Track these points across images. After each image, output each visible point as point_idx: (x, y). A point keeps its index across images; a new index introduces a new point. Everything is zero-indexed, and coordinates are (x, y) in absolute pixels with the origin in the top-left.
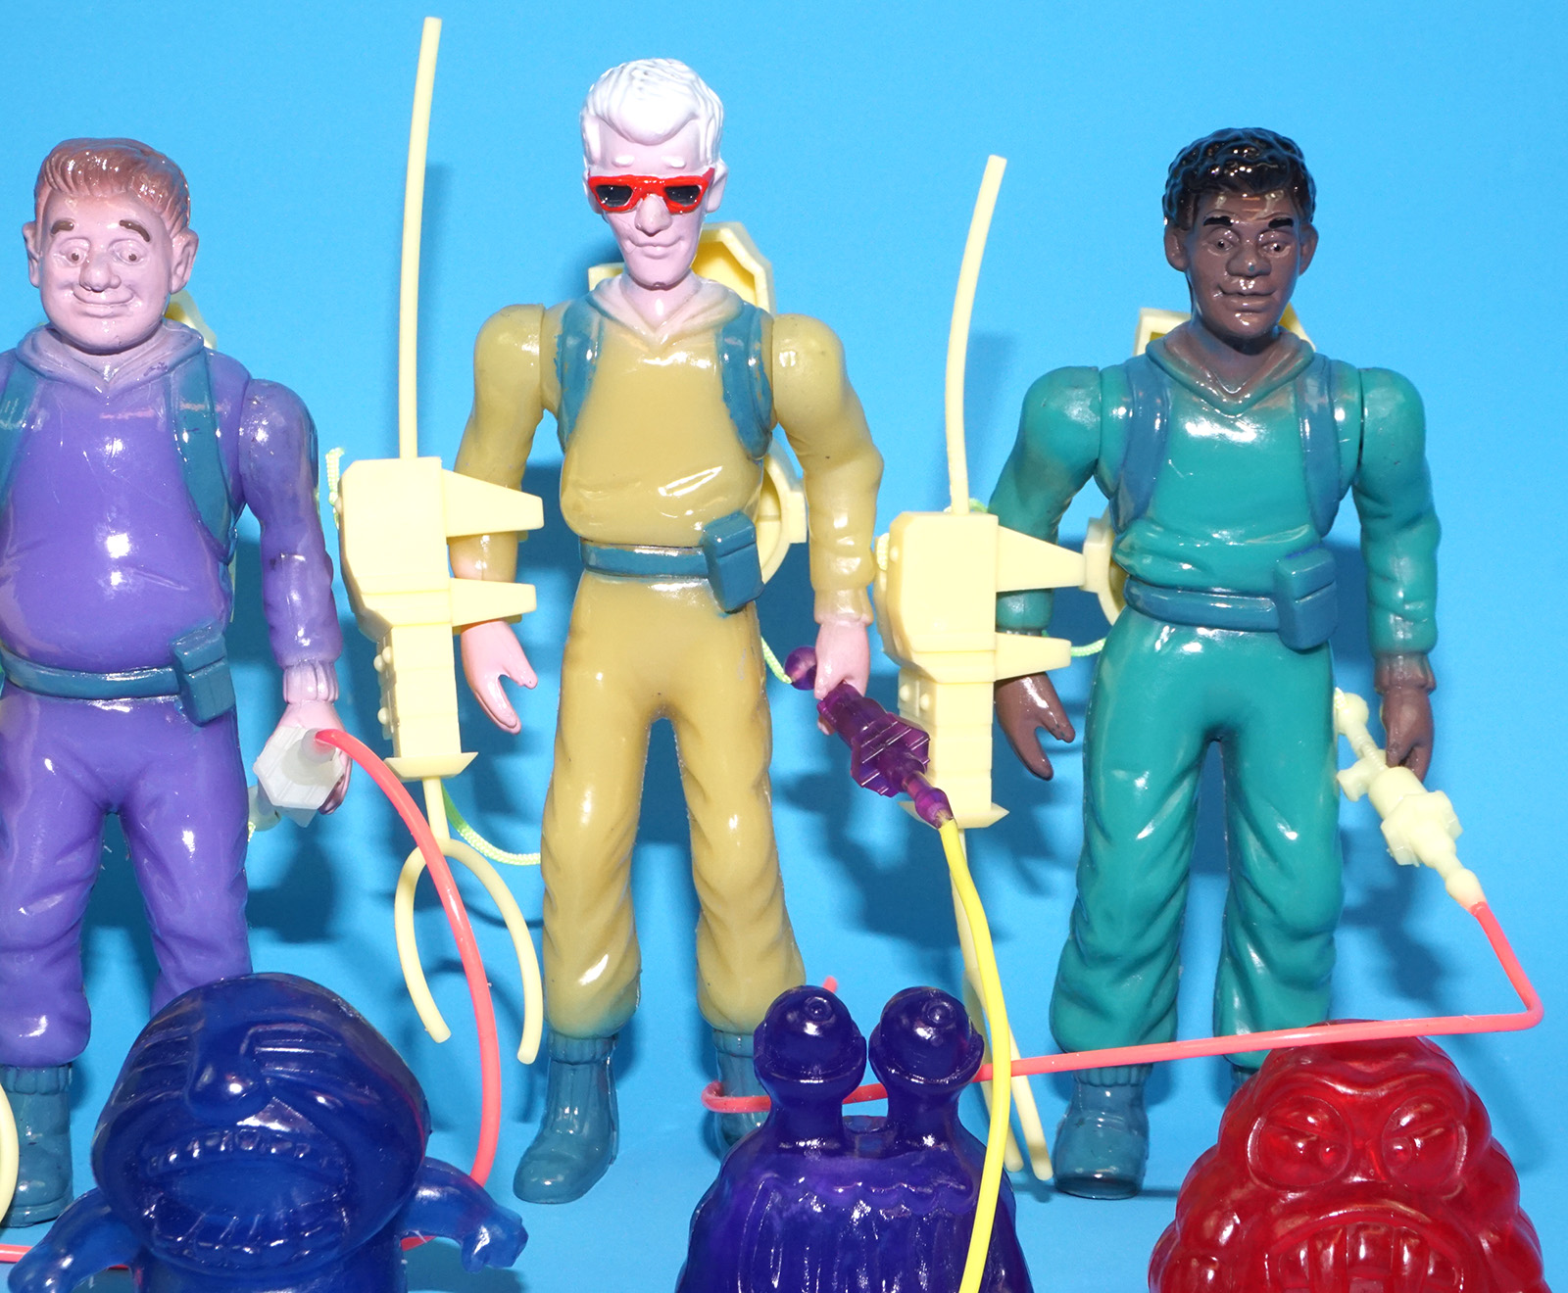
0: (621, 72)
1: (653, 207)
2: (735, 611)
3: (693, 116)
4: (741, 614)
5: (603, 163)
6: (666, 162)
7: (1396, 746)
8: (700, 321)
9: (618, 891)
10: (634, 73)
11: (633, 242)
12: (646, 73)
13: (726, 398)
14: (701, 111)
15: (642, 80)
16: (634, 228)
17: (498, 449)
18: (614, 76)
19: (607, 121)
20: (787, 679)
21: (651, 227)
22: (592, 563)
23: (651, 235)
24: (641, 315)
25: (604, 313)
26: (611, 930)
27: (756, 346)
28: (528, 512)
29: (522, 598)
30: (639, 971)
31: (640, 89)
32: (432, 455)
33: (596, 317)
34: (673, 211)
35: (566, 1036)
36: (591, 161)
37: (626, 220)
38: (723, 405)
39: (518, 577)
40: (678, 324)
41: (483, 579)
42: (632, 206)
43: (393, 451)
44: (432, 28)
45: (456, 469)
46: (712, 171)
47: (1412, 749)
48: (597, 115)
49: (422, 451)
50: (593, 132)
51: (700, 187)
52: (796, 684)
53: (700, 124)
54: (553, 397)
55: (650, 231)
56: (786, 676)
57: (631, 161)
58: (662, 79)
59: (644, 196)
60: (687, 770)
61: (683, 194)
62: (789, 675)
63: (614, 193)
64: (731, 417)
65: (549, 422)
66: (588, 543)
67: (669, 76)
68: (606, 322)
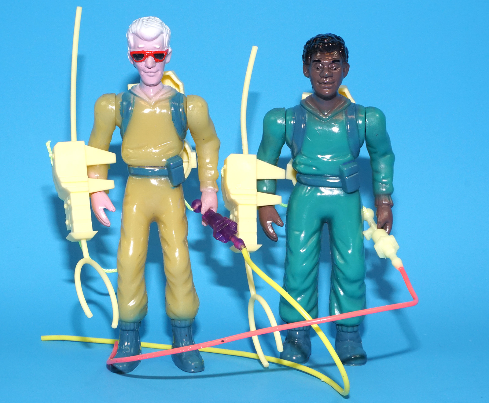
0: (139, 20)
1: (150, 60)
2: (176, 187)
3: (162, 33)
4: (178, 188)
5: (135, 47)
6: (154, 46)
7: (380, 222)
8: (164, 96)
9: (141, 276)
10: (144, 20)
11: (144, 72)
12: (147, 20)
13: (173, 120)
14: (164, 31)
15: (146, 22)
16: (144, 67)
17: (102, 138)
18: (137, 21)
19: (136, 34)
20: (192, 210)
21: (150, 66)
22: (132, 173)
23: (150, 69)
24: (146, 95)
25: (135, 95)
26: (139, 288)
27: (182, 105)
28: (111, 158)
29: (110, 184)
30: (147, 302)
31: (146, 24)
32: (81, 140)
33: (132, 96)
34: (156, 61)
35: (125, 322)
36: (130, 48)
37: (142, 65)
38: (172, 122)
39: (108, 178)
40: (158, 97)
41: (98, 179)
42: (144, 60)
43: (69, 139)
44: (79, 10)
45: (88, 145)
46: (168, 50)
47: (385, 224)
48: (133, 33)
49: (78, 139)
50: (131, 39)
51: (165, 54)
52: (195, 211)
53: (164, 35)
54: (119, 121)
55: (150, 67)
56: (192, 208)
57: (143, 46)
58: (152, 21)
59: (147, 57)
60: (162, 237)
61: (159, 56)
62: (193, 208)
63: (138, 56)
64: (175, 126)
65: (118, 129)
66: (130, 166)
67: (154, 21)
68: (136, 97)
